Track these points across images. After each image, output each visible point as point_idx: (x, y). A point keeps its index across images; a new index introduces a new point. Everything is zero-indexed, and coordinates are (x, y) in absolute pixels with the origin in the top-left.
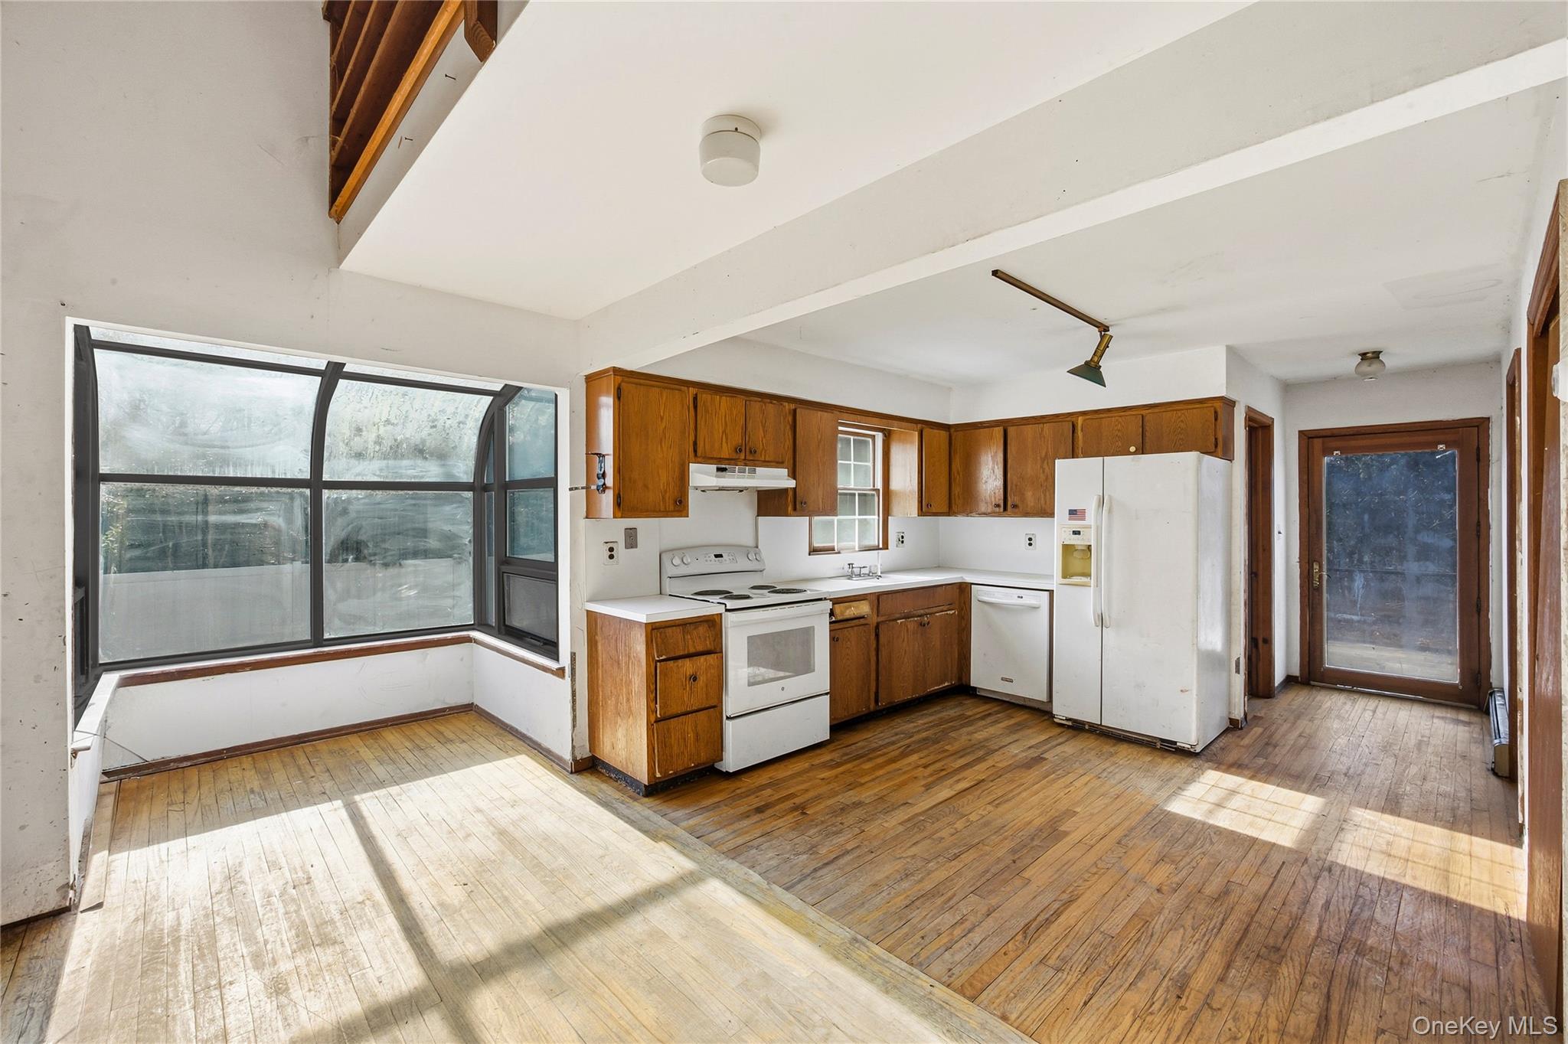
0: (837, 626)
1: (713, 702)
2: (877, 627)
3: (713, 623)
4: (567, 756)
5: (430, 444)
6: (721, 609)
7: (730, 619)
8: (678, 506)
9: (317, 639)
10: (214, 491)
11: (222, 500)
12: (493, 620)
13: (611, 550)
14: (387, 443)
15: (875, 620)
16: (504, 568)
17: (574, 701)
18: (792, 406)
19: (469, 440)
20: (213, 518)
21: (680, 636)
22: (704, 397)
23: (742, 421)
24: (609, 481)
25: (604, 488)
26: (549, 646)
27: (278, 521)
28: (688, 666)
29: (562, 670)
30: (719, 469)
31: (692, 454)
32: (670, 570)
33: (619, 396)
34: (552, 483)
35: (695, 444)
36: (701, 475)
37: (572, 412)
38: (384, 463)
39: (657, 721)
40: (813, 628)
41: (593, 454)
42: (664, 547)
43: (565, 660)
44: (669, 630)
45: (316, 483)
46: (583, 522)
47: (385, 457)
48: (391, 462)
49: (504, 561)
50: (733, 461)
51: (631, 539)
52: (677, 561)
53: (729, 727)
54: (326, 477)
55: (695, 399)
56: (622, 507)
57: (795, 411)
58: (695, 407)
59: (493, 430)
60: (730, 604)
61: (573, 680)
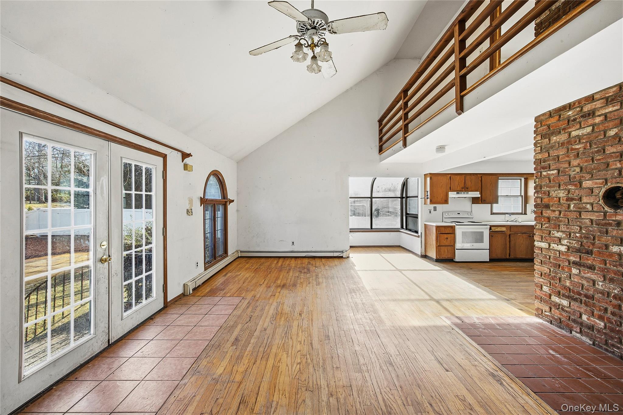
0: (491, 233)
1: (452, 244)
2: (510, 235)
3: (453, 228)
4: (420, 254)
5: (392, 188)
6: (455, 225)
7: (457, 227)
8: (446, 202)
9: (372, 228)
10: (356, 199)
11: (357, 201)
12: (404, 227)
13: (430, 211)
14: (384, 189)
15: (509, 233)
16: (407, 215)
17: (421, 243)
18: (481, 175)
19: (399, 187)
20: (356, 204)
21: (444, 229)
22: (453, 177)
23: (464, 181)
24: (429, 197)
25: (428, 198)
26: (417, 232)
27: (365, 205)
28: (446, 236)
29: (419, 236)
30: (457, 193)
31: (449, 190)
32: (445, 216)
33: (431, 178)
34: (417, 197)
35: (450, 187)
36: (452, 195)
37: (421, 182)
38: (382, 193)
39: (438, 246)
40: (483, 232)
41: (426, 191)
42: (444, 211)
43: (420, 234)
44: (441, 228)
45: (371, 198)
46: (424, 205)
47: (383, 192)
48: (384, 193)
49: (407, 214)
50: (460, 191)
51: (435, 209)
52: (446, 214)
53: (456, 251)
54: (373, 196)
55: (450, 177)
56: (432, 202)
57: (482, 176)
58: (450, 179)
59: (405, 185)
60: (457, 224)
61: (421, 238)
